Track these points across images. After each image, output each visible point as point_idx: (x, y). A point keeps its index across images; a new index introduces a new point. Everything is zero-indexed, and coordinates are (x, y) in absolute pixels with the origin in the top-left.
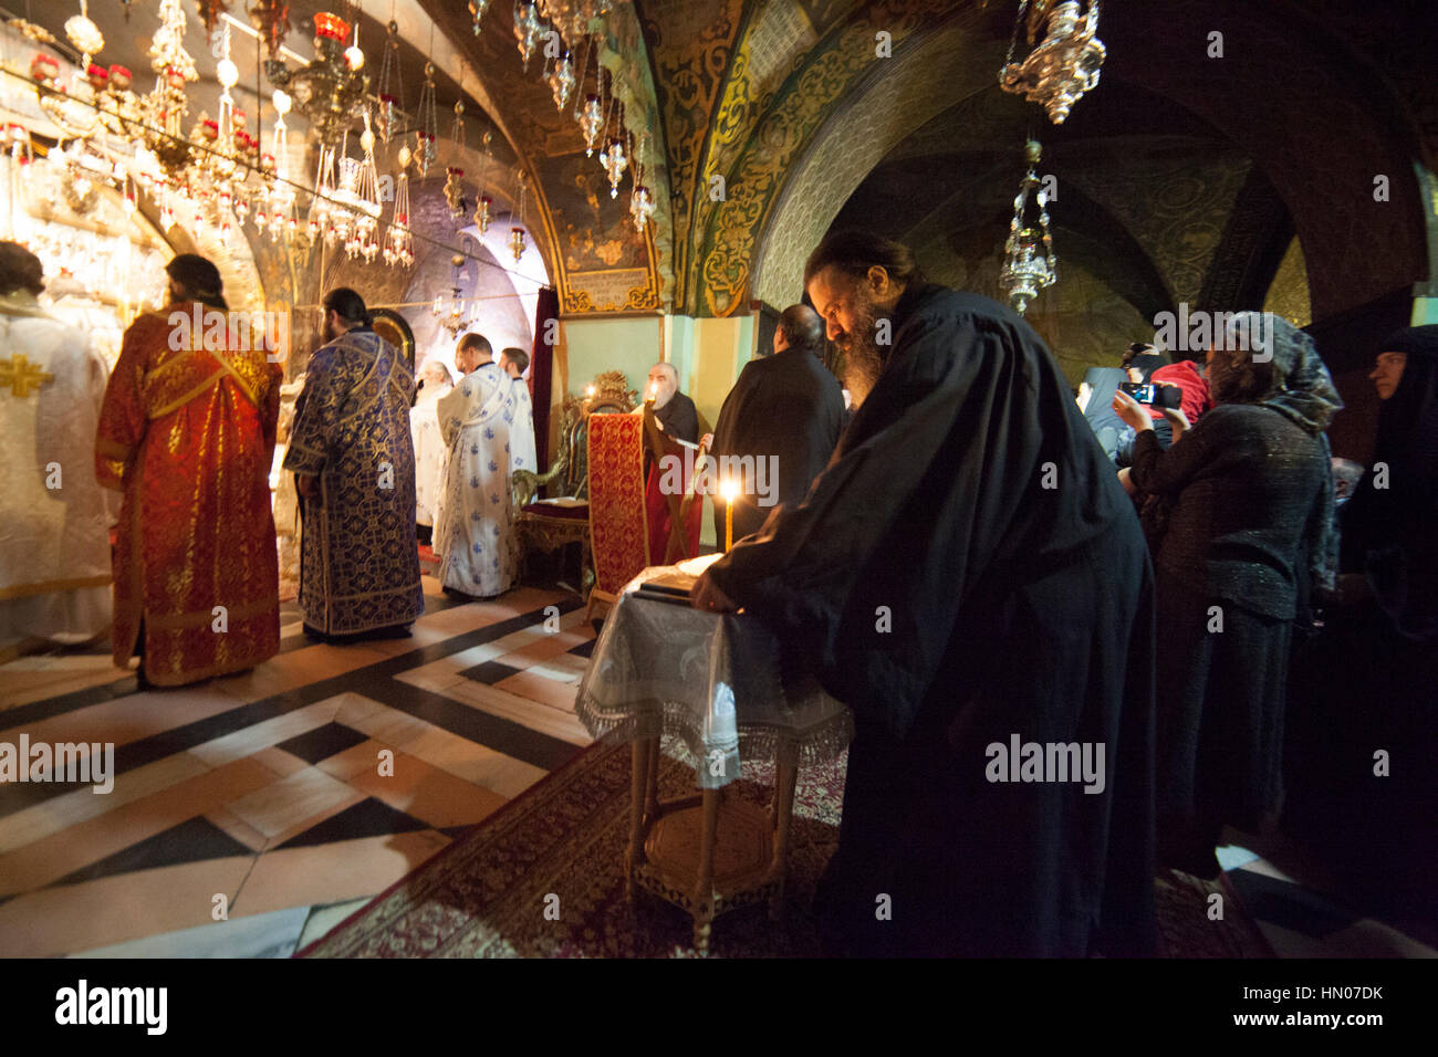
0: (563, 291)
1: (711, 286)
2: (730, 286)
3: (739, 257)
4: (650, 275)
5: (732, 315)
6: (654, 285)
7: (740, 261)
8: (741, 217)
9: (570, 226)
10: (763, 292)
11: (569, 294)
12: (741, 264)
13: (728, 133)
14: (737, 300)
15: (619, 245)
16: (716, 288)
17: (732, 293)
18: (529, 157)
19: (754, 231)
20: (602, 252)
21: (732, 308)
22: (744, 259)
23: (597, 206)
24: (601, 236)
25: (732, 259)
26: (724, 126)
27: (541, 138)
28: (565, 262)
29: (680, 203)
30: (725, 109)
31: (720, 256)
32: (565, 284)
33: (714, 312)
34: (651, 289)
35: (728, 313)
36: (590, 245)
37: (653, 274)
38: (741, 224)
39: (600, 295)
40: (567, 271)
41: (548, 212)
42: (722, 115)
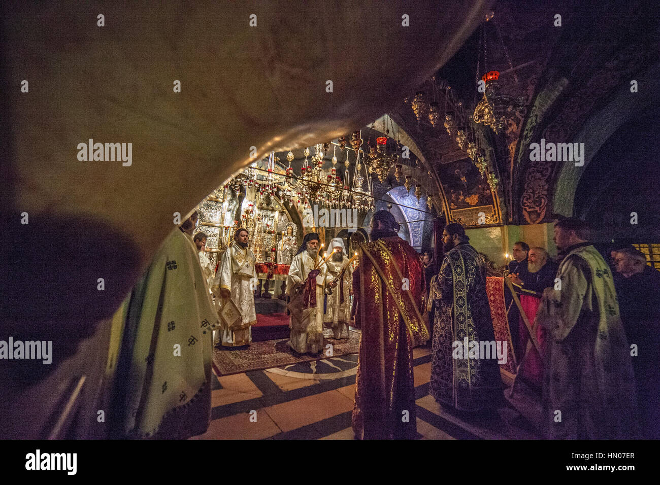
0: (448, 218)
1: (526, 210)
2: (537, 209)
3: (540, 194)
4: (494, 208)
5: (541, 223)
6: (497, 212)
7: (542, 196)
8: (539, 175)
9: (452, 191)
10: (557, 210)
11: (452, 219)
12: (543, 198)
13: (528, 140)
14: (543, 215)
15: (477, 196)
16: (528, 210)
17: (539, 211)
18: (433, 166)
19: (547, 181)
20: (468, 200)
21: (541, 219)
22: (544, 195)
23: (466, 181)
24: (468, 193)
25: (536, 196)
26: (526, 137)
27: (439, 157)
28: (449, 206)
29: (506, 174)
30: (527, 130)
31: (529, 195)
32: (450, 215)
33: (529, 222)
34: (495, 214)
35: (538, 222)
36: (462, 197)
37: (496, 207)
38: (539, 179)
39: (468, 219)
40: (451, 209)
41: (441, 186)
42: (525, 133)
